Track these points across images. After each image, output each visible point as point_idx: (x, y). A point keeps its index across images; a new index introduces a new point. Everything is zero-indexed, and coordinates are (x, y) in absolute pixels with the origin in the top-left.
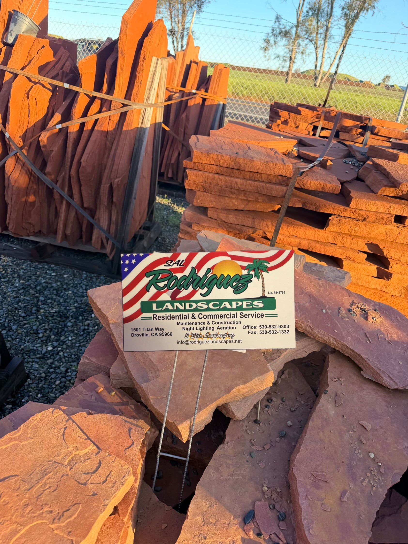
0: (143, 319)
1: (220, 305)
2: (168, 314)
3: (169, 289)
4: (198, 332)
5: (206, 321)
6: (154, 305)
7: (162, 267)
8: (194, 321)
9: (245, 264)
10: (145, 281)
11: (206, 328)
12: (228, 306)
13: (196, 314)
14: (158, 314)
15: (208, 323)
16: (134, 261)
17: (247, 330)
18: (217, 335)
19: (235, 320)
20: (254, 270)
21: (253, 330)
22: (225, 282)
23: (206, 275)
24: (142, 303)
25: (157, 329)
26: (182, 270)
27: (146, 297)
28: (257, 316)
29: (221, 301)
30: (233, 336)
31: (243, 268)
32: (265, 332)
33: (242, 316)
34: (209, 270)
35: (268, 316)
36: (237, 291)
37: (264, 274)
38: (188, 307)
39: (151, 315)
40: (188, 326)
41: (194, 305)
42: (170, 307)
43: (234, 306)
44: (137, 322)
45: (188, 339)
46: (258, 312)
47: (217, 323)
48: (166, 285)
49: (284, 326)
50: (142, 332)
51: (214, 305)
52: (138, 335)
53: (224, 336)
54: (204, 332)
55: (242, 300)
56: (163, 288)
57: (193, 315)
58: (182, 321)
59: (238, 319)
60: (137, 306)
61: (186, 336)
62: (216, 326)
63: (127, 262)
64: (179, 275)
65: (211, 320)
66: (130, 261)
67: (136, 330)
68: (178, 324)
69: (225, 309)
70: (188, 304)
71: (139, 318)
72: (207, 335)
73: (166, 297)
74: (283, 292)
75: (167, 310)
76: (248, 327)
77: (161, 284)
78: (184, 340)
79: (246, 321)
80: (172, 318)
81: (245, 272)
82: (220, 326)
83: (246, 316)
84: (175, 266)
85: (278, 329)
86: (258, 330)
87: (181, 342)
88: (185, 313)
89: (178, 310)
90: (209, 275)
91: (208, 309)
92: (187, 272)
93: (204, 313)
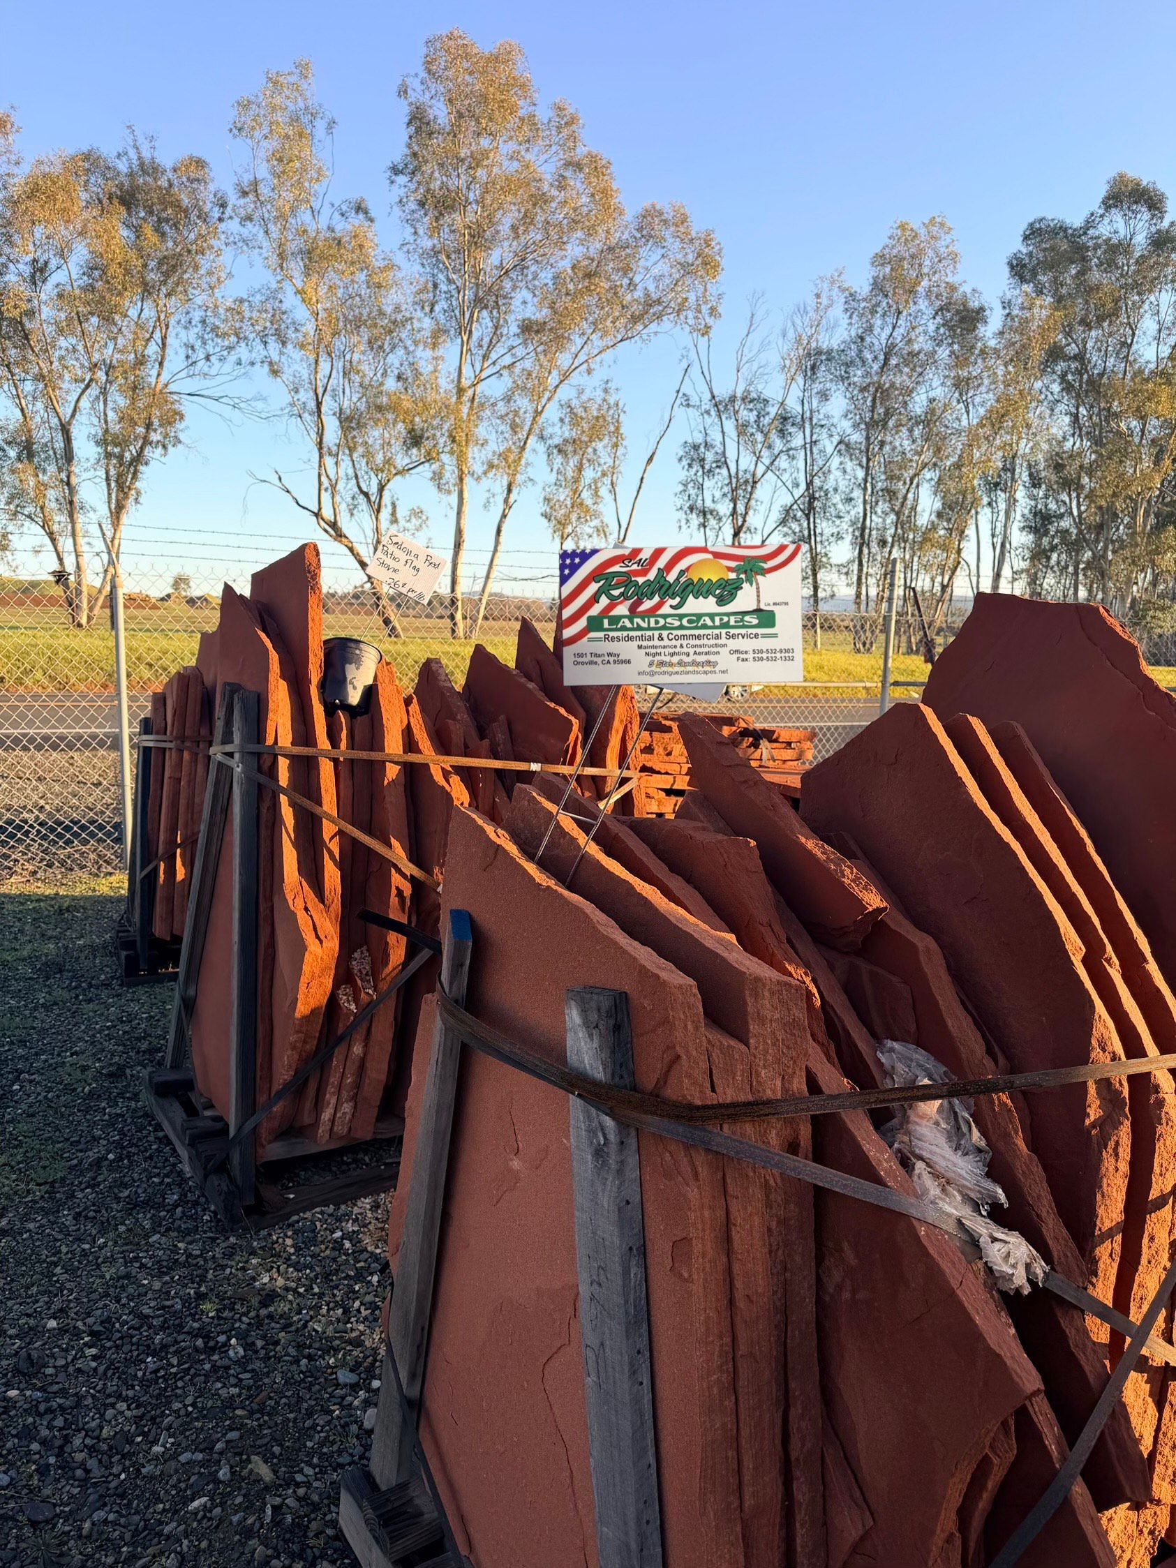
0: (590, 640)
1: (698, 621)
2: (625, 633)
3: (627, 599)
4: (667, 659)
5: (678, 643)
6: (606, 622)
7: (616, 568)
8: (662, 643)
9: (733, 564)
10: (593, 587)
11: (679, 654)
12: (709, 623)
13: (665, 633)
14: (611, 634)
15: (682, 646)
16: (577, 560)
17: (736, 656)
18: (694, 663)
19: (719, 642)
20: (745, 572)
21: (744, 656)
22: (705, 590)
23: (678, 579)
24: (589, 618)
25: (609, 655)
26: (644, 572)
27: (595, 610)
28: (749, 636)
29: (699, 616)
30: (715, 664)
31: (730, 569)
32: (761, 659)
33: (729, 637)
34: (682, 573)
35: (764, 636)
36: (721, 601)
37: (759, 578)
38: (652, 624)
39: (601, 634)
40: (653, 651)
41: (662, 622)
42: (628, 625)
43: (717, 623)
44: (583, 645)
45: (654, 668)
46: (750, 631)
47: (693, 646)
48: (622, 594)
49: (787, 651)
50: (589, 658)
51: (689, 621)
52: (583, 663)
53: (703, 664)
54: (675, 659)
55: (728, 615)
56: (619, 597)
57: (660, 635)
58: (645, 643)
59: (723, 641)
60: (582, 623)
61: (651, 664)
62: (691, 651)
63: (568, 561)
64: (641, 580)
65: (684, 642)
66: (573, 560)
67: (581, 655)
68: (640, 647)
69: (705, 627)
70: (652, 620)
71: (585, 639)
72: (680, 663)
73: (622, 609)
74: (786, 604)
75: (624, 628)
76: (737, 651)
77: (616, 593)
78: (648, 670)
79: (733, 644)
80: (631, 639)
81: (732, 576)
82: (698, 650)
83: (734, 636)
84: (635, 567)
85: (778, 655)
86: (750, 656)
87: (644, 673)
88: (649, 633)
89: (639, 628)
90: (683, 580)
91: (681, 627)
92: (652, 575)
93: (675, 632)
